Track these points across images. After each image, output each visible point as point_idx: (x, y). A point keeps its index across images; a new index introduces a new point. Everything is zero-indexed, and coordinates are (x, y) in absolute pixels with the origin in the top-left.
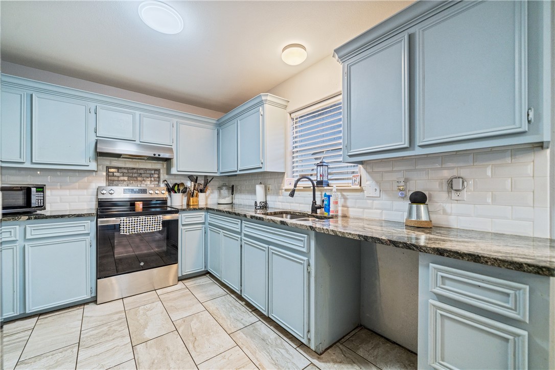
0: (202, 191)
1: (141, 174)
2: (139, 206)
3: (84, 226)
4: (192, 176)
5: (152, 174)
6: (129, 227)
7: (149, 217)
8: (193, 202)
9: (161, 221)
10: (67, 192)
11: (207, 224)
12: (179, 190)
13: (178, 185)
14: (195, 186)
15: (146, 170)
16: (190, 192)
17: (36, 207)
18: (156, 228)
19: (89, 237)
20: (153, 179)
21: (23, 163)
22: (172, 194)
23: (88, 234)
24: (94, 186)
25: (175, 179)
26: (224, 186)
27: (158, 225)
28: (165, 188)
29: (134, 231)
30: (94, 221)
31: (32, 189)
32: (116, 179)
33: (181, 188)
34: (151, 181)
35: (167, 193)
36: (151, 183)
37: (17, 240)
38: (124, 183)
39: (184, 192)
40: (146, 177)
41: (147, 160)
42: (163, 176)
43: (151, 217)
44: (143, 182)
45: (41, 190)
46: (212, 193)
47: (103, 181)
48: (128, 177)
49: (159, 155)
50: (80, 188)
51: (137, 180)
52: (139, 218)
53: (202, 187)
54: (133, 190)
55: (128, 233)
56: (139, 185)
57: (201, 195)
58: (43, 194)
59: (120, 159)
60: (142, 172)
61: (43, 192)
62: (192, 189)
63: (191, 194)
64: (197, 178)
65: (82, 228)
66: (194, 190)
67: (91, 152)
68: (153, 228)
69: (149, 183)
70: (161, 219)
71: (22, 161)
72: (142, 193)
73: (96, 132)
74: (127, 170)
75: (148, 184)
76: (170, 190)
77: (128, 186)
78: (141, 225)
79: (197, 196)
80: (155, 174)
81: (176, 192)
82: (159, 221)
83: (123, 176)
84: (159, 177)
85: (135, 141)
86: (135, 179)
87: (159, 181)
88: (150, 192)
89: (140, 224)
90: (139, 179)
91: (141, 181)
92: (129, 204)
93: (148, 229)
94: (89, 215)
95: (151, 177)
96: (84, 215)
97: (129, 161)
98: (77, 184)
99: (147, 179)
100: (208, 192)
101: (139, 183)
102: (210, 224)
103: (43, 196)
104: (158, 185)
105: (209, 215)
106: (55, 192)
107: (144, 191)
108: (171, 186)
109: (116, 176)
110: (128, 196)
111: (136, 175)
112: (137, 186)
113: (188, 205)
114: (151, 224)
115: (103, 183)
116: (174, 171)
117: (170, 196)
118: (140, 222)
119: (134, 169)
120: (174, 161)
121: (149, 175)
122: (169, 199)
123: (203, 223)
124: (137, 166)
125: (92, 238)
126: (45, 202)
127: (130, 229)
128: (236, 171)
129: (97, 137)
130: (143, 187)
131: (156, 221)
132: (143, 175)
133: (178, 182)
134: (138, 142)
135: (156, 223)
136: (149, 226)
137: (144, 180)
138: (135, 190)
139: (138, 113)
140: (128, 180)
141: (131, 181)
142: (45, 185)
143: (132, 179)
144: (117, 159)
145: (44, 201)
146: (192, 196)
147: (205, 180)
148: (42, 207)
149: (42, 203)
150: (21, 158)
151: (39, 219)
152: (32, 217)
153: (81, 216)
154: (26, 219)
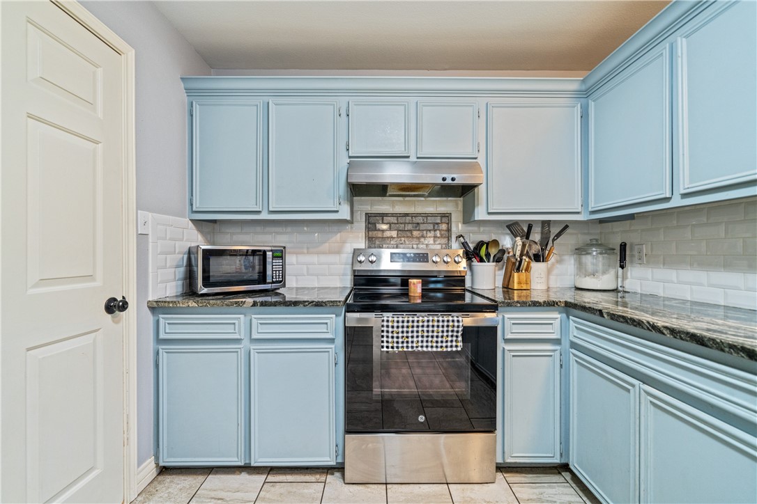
0: (537, 258)
1: (418, 224)
2: (416, 287)
3: (326, 323)
4: (516, 223)
5: (437, 224)
6: (398, 337)
7: (436, 319)
8: (519, 283)
9: (460, 329)
10: (314, 259)
11: (566, 344)
12: (488, 255)
13: (488, 244)
14: (524, 245)
15: (427, 215)
16: (513, 260)
17: (273, 283)
18: (449, 344)
19: (333, 346)
20: (438, 234)
21: (259, 212)
22: (475, 263)
23: (332, 341)
24: (349, 248)
25: (479, 233)
26: (592, 245)
27: (454, 339)
28: (461, 252)
29: (407, 347)
30: (340, 315)
31: (268, 253)
32: (380, 234)
33: (493, 251)
34: (435, 237)
35: (464, 260)
36: (434, 241)
37: (241, 339)
38: (392, 242)
39: (498, 260)
40: (427, 230)
41: (428, 196)
42: (458, 227)
43: (441, 319)
44: (422, 240)
45: (280, 254)
46: (560, 261)
47: (360, 240)
48: (398, 230)
49: (453, 179)
50: (331, 252)
51: (412, 237)
52: (416, 319)
53: (536, 249)
54: (404, 254)
55: (395, 349)
56: (415, 246)
57: (534, 265)
58: (283, 262)
59: (385, 198)
60: (420, 220)
61: (283, 259)
62: (518, 253)
63: (514, 264)
64: (530, 227)
65: (323, 328)
66: (521, 255)
67: (342, 188)
68: (444, 344)
69: (431, 241)
70: (461, 324)
71: (258, 210)
72: (420, 261)
73: (348, 150)
74: (395, 218)
75: (430, 243)
76: (473, 254)
77: (397, 247)
78: (420, 334)
79: (528, 269)
80: (442, 223)
81: (481, 260)
82: (456, 329)
83: (390, 229)
84: (449, 230)
85: (408, 157)
86: (409, 234)
87: (449, 238)
88: (434, 259)
89: (417, 332)
90: (416, 233)
91: (418, 238)
92: (398, 280)
93: (435, 344)
94: (334, 304)
95: (435, 231)
96: (325, 303)
97: (399, 201)
98: (326, 245)
99: (429, 234)
100: (552, 259)
101: (415, 241)
102: (574, 345)
103: (283, 266)
104: (448, 246)
105: (573, 322)
107: (423, 258)
108: (472, 246)
109: (379, 230)
110: (397, 266)
111: (410, 227)
112: (413, 248)
113: (507, 288)
114: (440, 334)
115: (361, 244)
116: (480, 214)
117: (470, 267)
118: (418, 327)
119: (406, 215)
120: (481, 190)
121: (431, 227)
122: (469, 273)
123: (557, 342)
124: (411, 210)
125: (337, 348)
126: (285, 274)
127: (400, 340)
128: (667, 199)
129: (350, 157)
130: (422, 249)
131: (450, 329)
132: (422, 227)
133: (486, 238)
134: (413, 159)
135: (450, 334)
136: (435, 339)
137: (423, 236)
138: (408, 255)
139: (413, 100)
140: (398, 237)
141: (403, 239)
142: (284, 248)
143: (403, 233)
144: (380, 198)
145: (283, 273)
146: (518, 270)
147: (542, 233)
148: (281, 282)
149: (281, 277)
150: (256, 204)
151: (266, 305)
152: (257, 303)
153: (322, 306)
154: (251, 304)
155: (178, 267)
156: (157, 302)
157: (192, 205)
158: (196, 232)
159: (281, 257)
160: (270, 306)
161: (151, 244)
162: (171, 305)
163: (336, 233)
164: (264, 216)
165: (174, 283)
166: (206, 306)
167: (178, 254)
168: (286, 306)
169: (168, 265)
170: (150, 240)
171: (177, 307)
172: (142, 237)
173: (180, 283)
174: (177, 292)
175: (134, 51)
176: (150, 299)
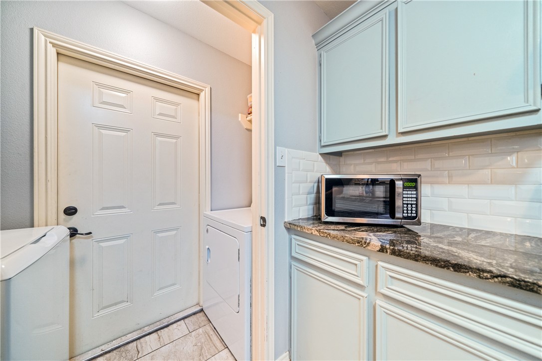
10: (463, 190)
17: (404, 218)
21: (385, 136)
31: (397, 182)
45: (413, 184)
58: (417, 194)
61: (417, 190)
71: (384, 134)
98: (487, 172)
103: (417, 198)
106: (439, 189)
126: (419, 209)
142: (419, 176)
145: (417, 207)
148: (414, 218)
149: (414, 212)
150: (381, 129)
151: (399, 255)
152: (386, 249)
153: (532, 290)
154: (378, 249)
155: (309, 193)
156: (290, 224)
157: (320, 141)
158: (325, 164)
159: (416, 188)
160: (407, 258)
161: (286, 174)
162: (299, 229)
163: (510, 153)
164: (392, 140)
165: (306, 207)
166: (327, 237)
167: (309, 182)
168: (437, 265)
169: (301, 192)
170: (286, 171)
171: (303, 232)
172: (279, 169)
173: (311, 207)
174: (308, 215)
175: (273, 15)
176: (286, 220)
